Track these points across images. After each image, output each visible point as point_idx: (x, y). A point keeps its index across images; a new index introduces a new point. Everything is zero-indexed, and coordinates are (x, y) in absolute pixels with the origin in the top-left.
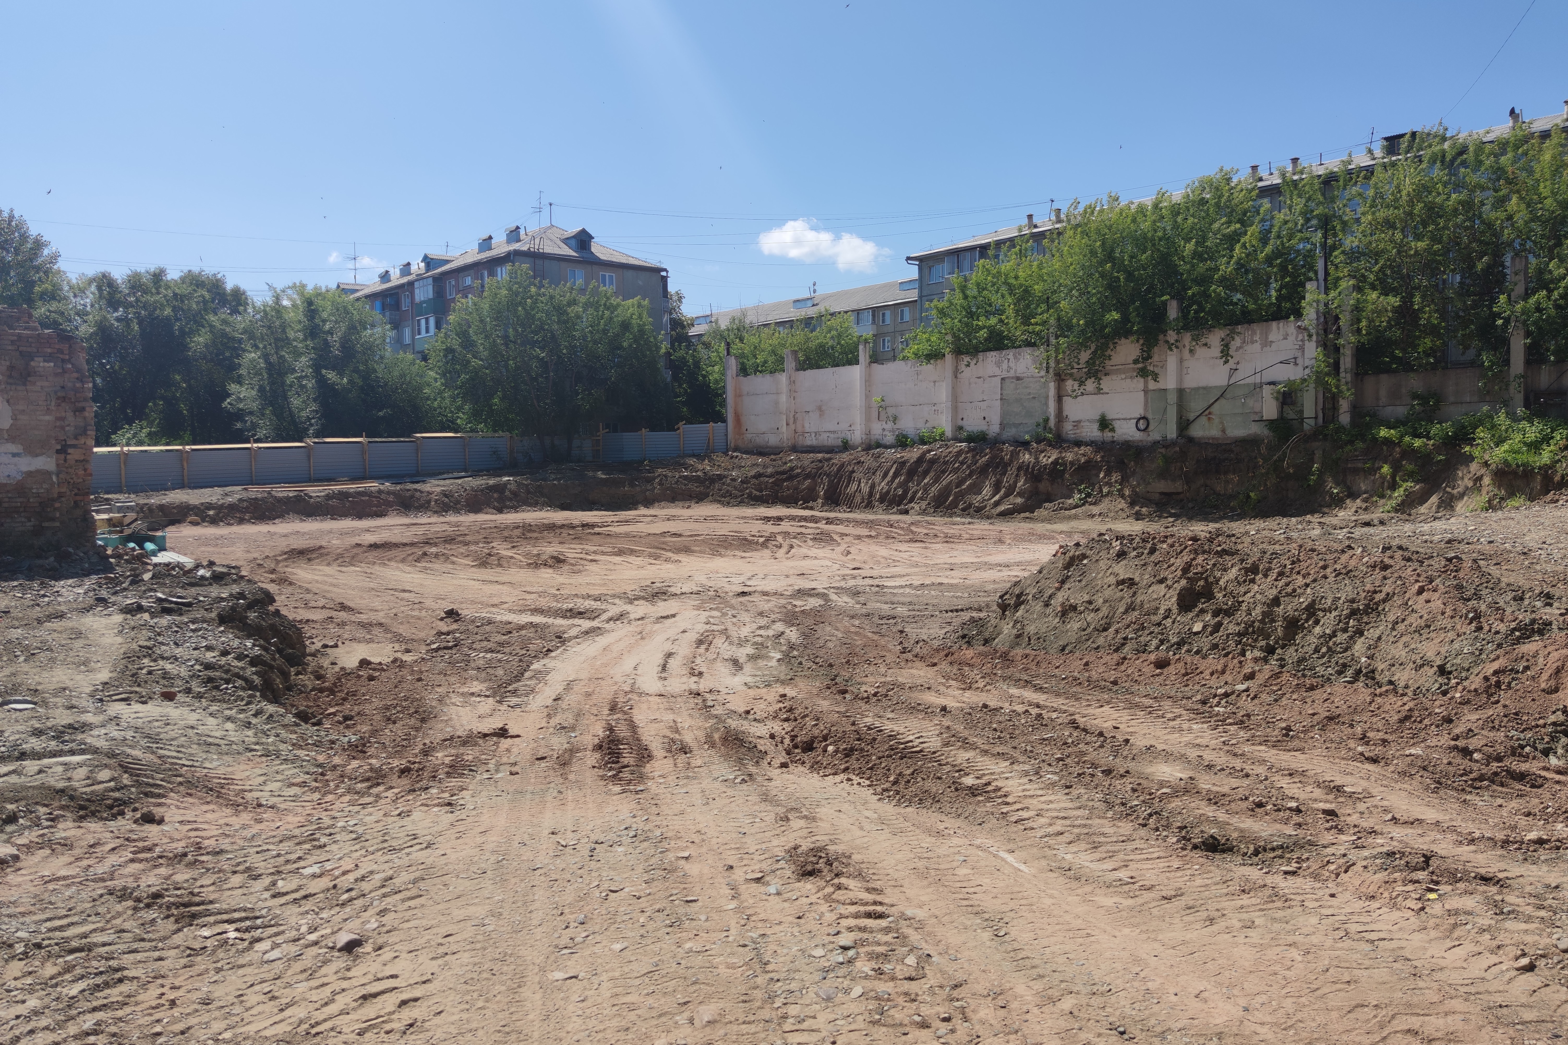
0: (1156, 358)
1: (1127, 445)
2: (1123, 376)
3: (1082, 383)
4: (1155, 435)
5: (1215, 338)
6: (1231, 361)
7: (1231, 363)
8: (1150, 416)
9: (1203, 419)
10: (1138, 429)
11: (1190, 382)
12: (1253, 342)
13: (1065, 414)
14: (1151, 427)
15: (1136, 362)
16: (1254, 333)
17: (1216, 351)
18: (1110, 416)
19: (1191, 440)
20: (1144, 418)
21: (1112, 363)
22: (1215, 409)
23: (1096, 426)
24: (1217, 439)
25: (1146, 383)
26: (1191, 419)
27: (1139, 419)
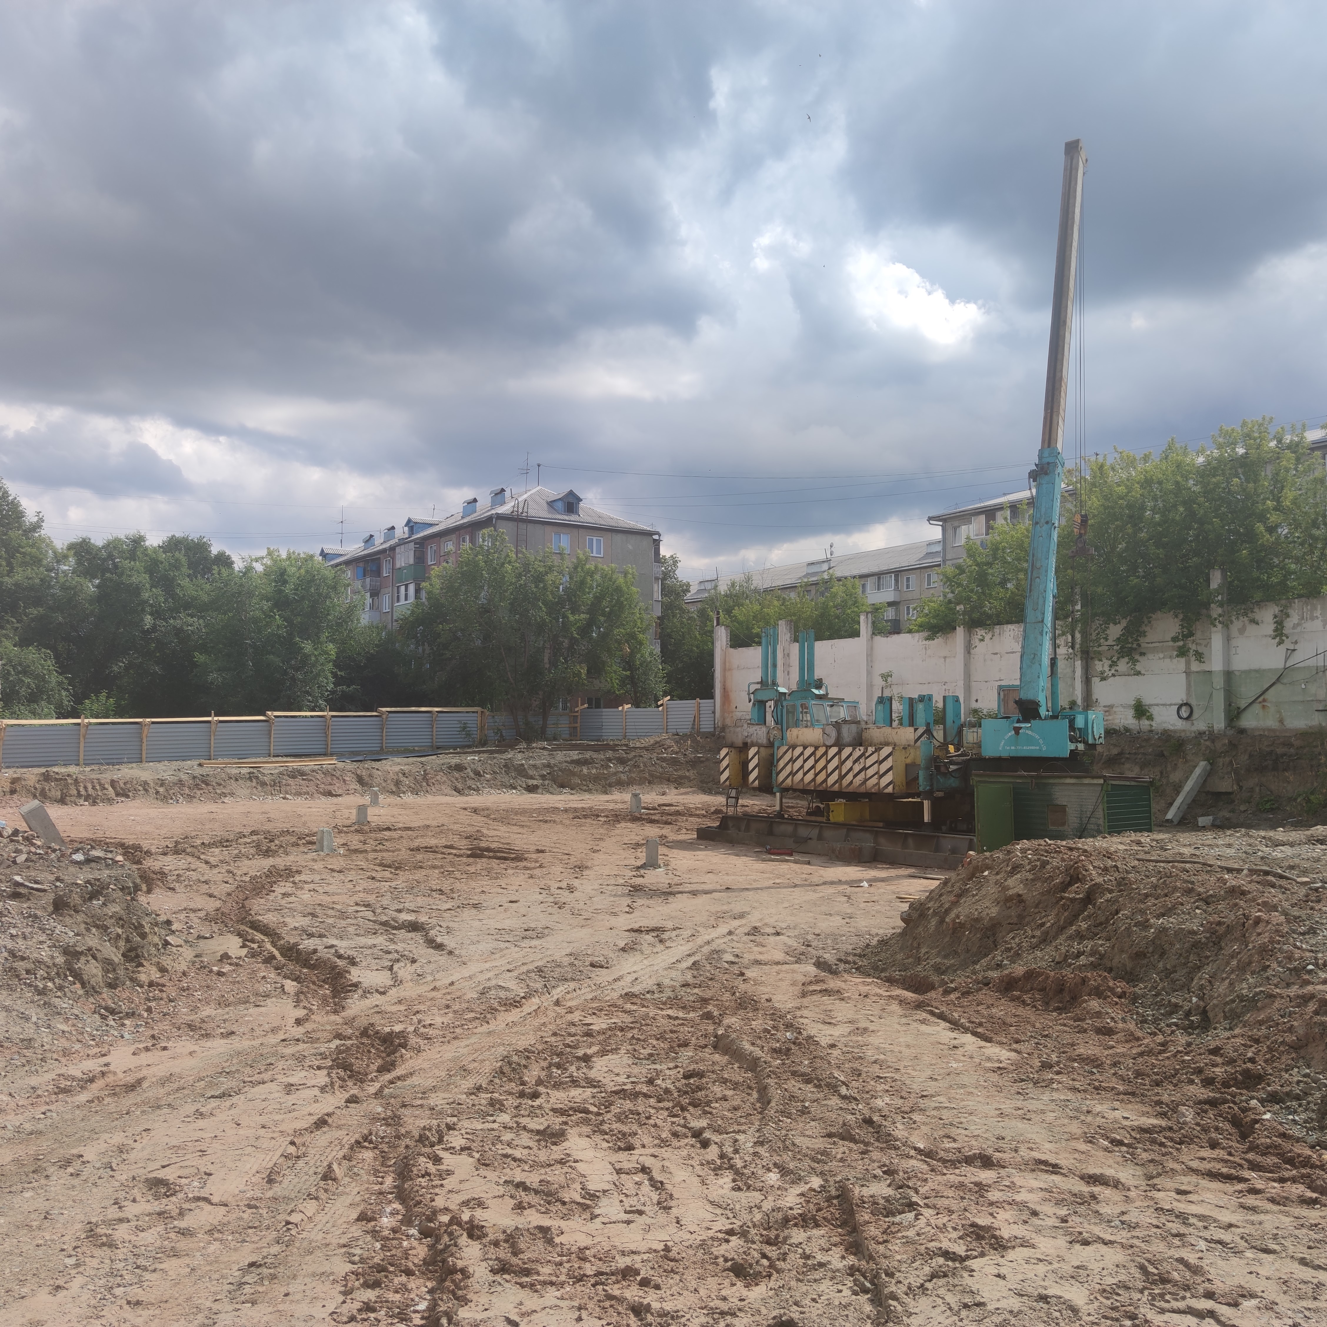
0: (1198, 635)
1: (1166, 736)
2: (1161, 655)
3: (1113, 664)
4: (1200, 725)
5: (1267, 615)
6: (1287, 642)
7: (1288, 644)
8: (1193, 702)
9: (1257, 708)
10: (1180, 717)
11: (1240, 663)
12: (1313, 618)
13: (1094, 697)
14: (1195, 715)
15: (1175, 639)
16: (1314, 608)
17: (1268, 627)
18: (1146, 701)
19: (1242, 731)
20: (1186, 704)
21: (1147, 639)
22: (1270, 695)
23: (1131, 713)
24: (1274, 731)
25: (1188, 664)
26: (1243, 706)
27: (1180, 706)
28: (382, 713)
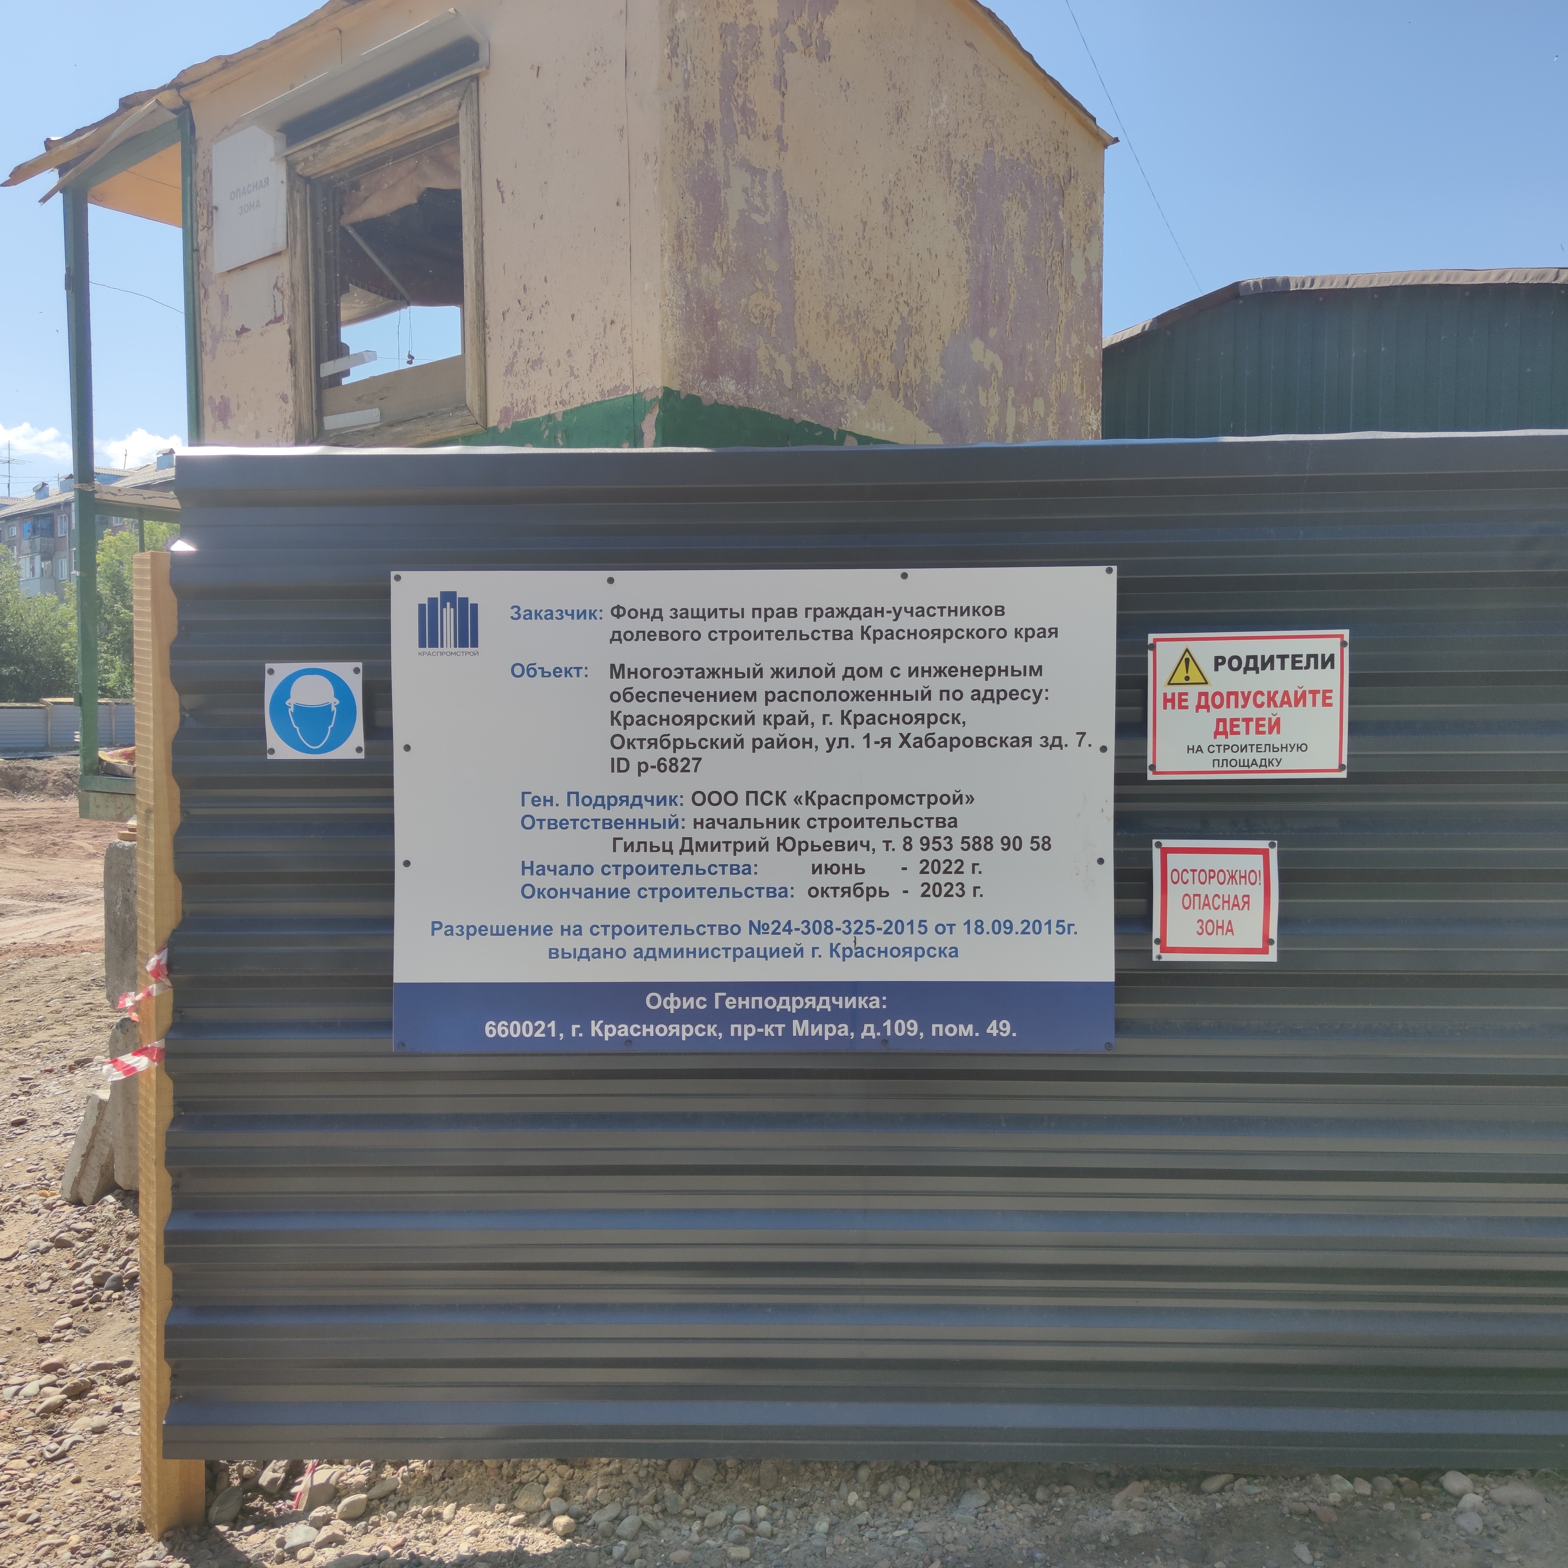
28: (47, 704)
